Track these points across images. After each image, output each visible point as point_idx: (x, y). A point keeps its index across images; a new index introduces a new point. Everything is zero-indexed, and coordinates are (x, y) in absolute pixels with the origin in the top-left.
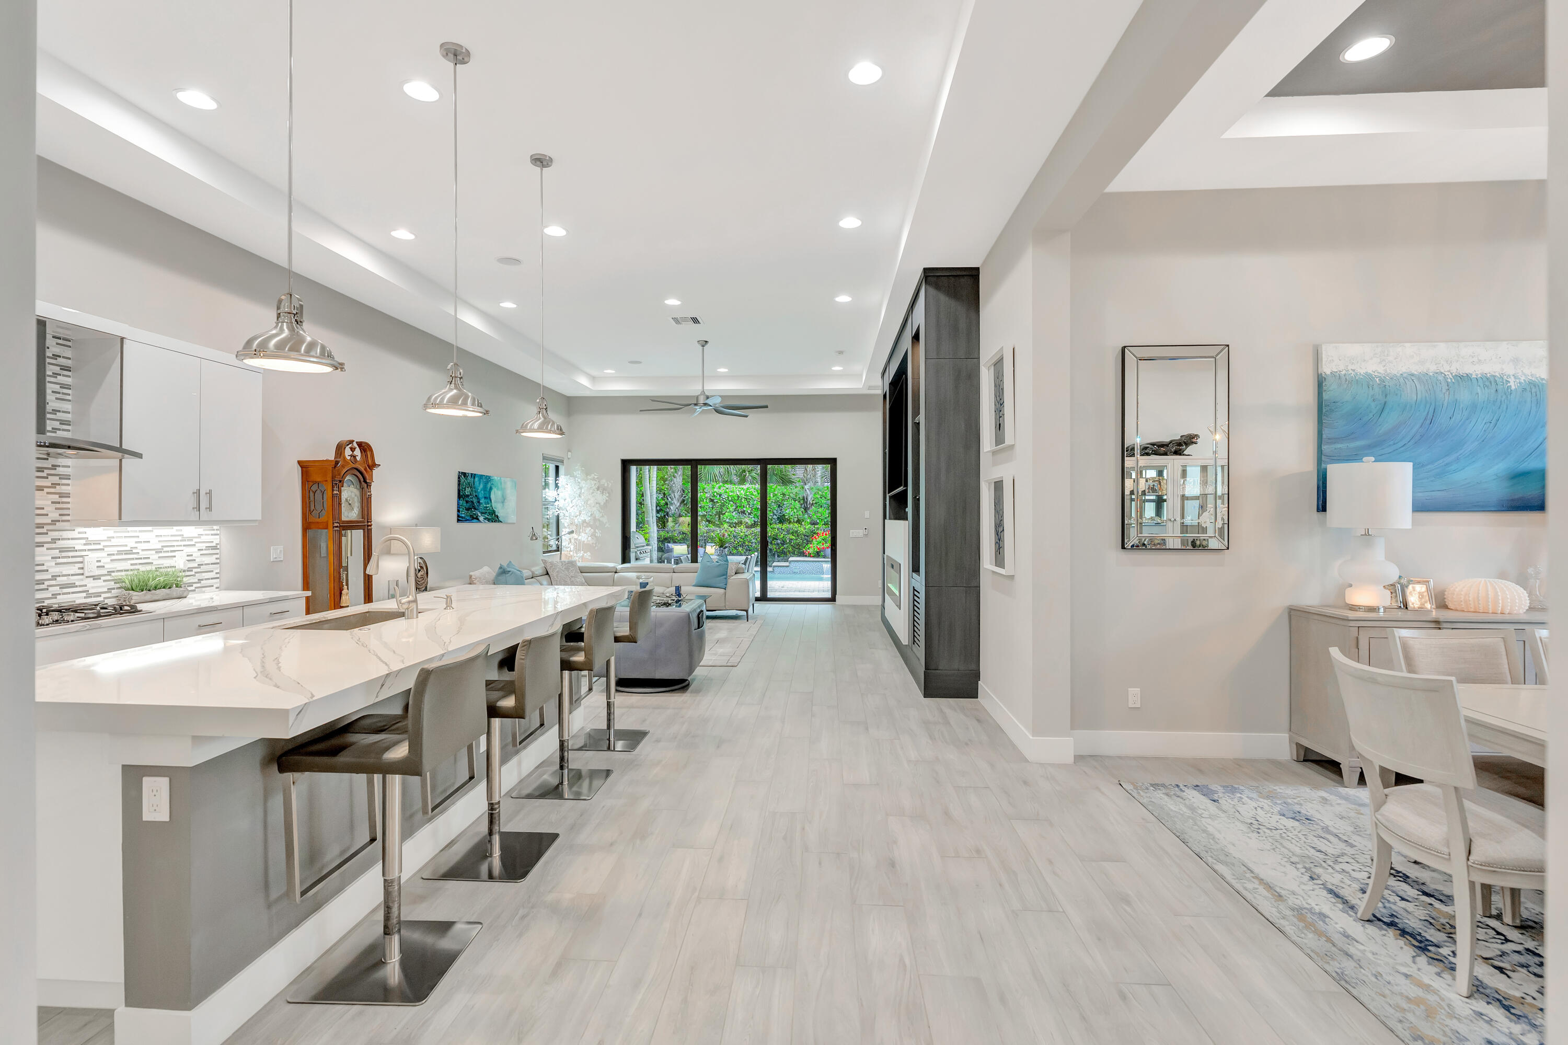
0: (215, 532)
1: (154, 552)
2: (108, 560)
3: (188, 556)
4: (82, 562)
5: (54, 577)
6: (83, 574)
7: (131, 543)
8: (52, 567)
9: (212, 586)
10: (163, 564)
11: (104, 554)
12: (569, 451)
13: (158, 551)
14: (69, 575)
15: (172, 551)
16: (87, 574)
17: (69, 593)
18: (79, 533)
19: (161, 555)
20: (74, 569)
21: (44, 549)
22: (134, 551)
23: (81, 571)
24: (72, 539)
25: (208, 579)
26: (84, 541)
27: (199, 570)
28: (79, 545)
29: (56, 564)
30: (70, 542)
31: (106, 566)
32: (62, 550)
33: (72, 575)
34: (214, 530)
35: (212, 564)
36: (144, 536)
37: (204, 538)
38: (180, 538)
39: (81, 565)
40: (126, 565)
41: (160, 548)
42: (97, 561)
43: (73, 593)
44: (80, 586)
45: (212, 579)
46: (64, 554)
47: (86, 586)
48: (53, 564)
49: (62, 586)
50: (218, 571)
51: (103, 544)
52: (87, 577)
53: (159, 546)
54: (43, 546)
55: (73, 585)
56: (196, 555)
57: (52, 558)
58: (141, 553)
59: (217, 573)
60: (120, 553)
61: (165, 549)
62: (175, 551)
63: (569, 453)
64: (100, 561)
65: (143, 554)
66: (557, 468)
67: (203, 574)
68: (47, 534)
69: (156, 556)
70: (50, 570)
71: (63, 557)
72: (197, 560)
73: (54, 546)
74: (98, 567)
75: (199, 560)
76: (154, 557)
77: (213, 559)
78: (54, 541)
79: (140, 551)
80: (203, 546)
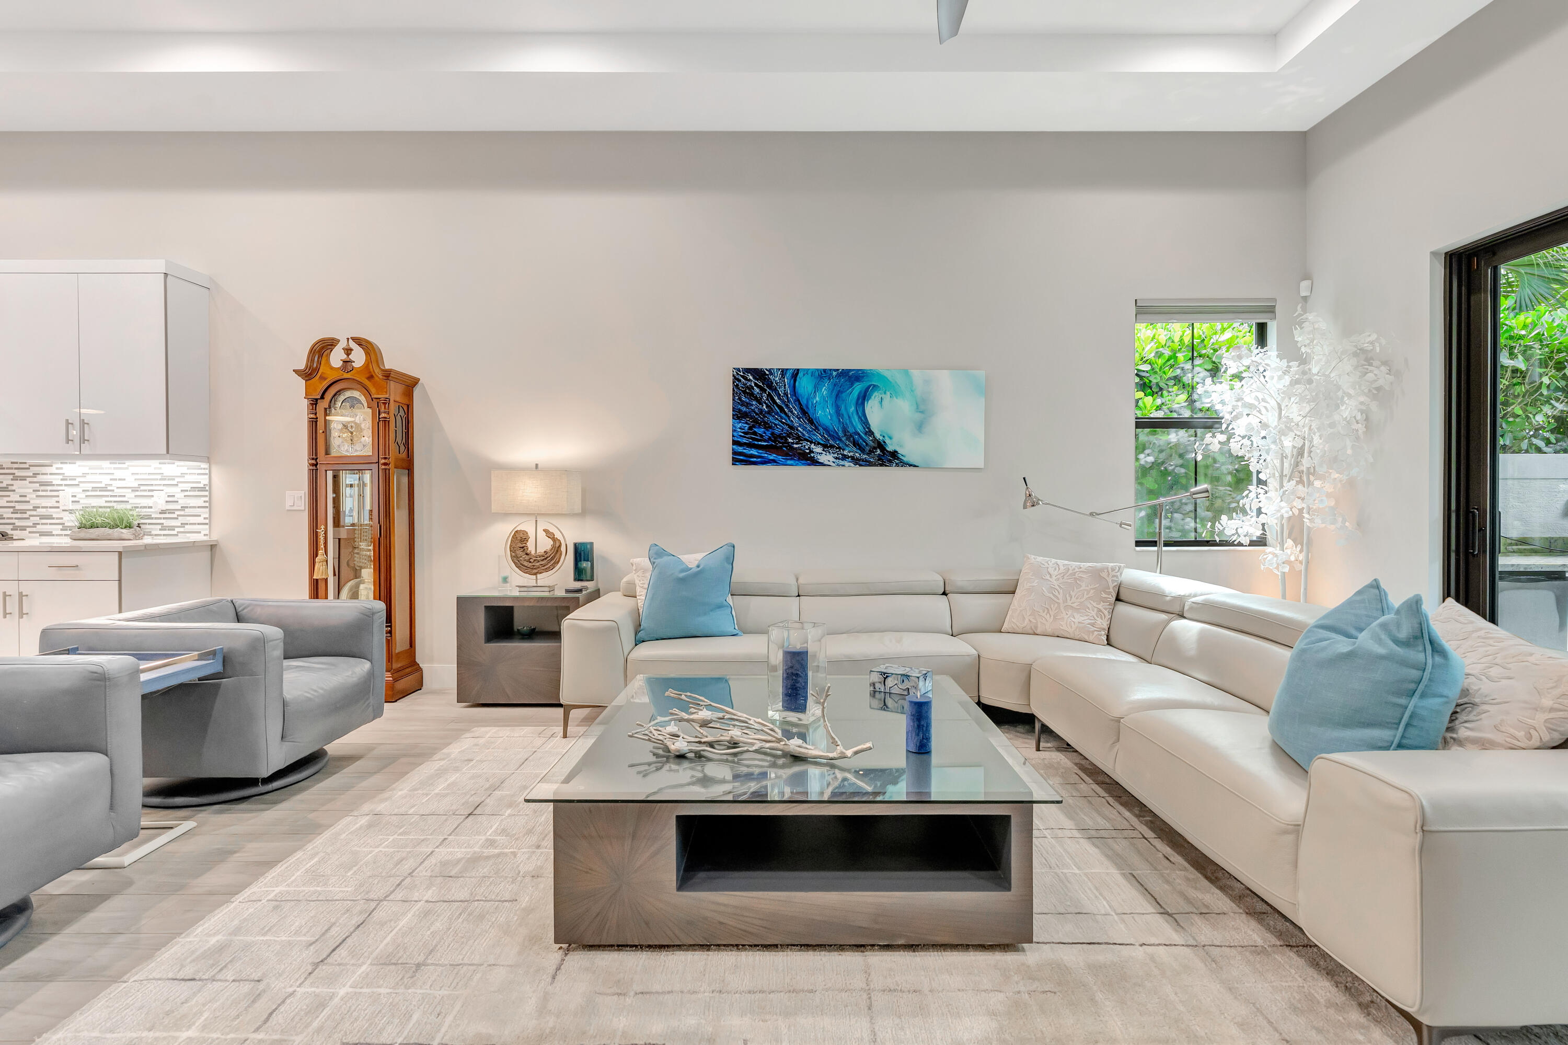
0: (203, 471)
1: (130, 490)
2: (83, 495)
3: (168, 496)
4: (58, 496)
5: (35, 508)
6: (58, 507)
7: (105, 480)
8: (34, 499)
9: (200, 532)
10: (140, 504)
11: (78, 490)
12: (1307, 277)
13: (134, 490)
14: (47, 507)
15: (150, 491)
16: (62, 508)
17: (46, 524)
18: (57, 468)
19: (137, 493)
20: (51, 502)
21: (26, 482)
22: (109, 488)
23: (57, 505)
24: (51, 474)
25: (195, 524)
26: (61, 477)
27: (182, 513)
28: (56, 480)
29: (37, 496)
30: (49, 477)
31: (81, 501)
32: (42, 484)
33: (51, 507)
34: (202, 469)
35: (198, 507)
36: (118, 474)
37: (188, 478)
38: (159, 477)
39: (57, 499)
40: (101, 502)
41: (137, 486)
42: (72, 496)
43: (51, 524)
44: (57, 518)
45: (198, 524)
46: (43, 488)
47: (62, 518)
48: (34, 496)
49: (43, 517)
50: (207, 516)
51: (78, 479)
52: (63, 510)
53: (135, 484)
54: (26, 480)
55: (51, 517)
56: (179, 496)
57: (34, 491)
58: (116, 490)
59: (205, 518)
60: (94, 489)
61: (142, 488)
62: (153, 490)
63: (1305, 285)
64: (75, 496)
65: (118, 492)
66: (1262, 329)
67: (188, 518)
68: (29, 469)
69: (133, 495)
70: (31, 502)
71: (43, 491)
72: (180, 501)
73: (35, 480)
74: (73, 502)
75: (183, 502)
76: (130, 495)
77: (200, 502)
78: (35, 475)
79: (115, 489)
80: (187, 486)
